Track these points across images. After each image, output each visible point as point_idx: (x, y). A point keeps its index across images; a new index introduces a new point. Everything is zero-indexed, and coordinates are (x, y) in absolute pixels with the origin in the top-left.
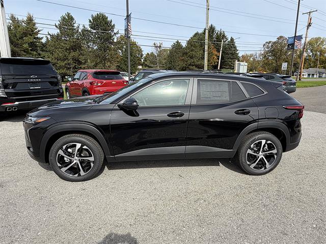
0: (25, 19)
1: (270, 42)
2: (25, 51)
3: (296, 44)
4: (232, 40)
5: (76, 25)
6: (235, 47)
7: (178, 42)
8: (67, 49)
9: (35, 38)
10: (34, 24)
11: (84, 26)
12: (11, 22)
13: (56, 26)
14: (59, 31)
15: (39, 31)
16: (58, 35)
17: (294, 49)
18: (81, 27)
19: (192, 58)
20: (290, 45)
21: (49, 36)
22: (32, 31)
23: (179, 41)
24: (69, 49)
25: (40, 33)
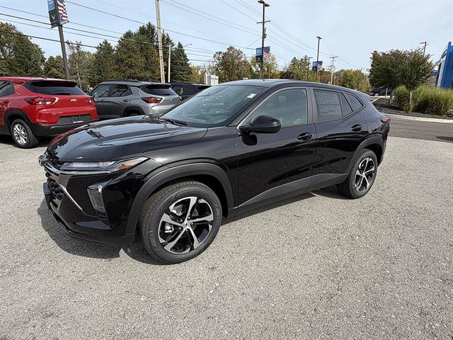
1: (220, 53)
3: (264, 56)
4: (180, 46)
6: (185, 56)
7: (106, 42)
17: (262, 62)
19: (131, 67)
20: (259, 57)
23: (109, 42)
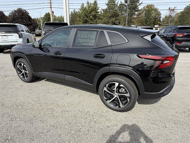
0: (93, 2)
2: (91, 20)
5: (116, 2)
8: (110, 17)
9: (96, 12)
10: (97, 5)
11: (121, 2)
12: (87, 5)
13: (106, 4)
14: (107, 7)
15: (99, 8)
16: (106, 9)
18: (119, 3)
21: (102, 10)
22: (96, 9)
24: (111, 17)
25: (99, 9)
